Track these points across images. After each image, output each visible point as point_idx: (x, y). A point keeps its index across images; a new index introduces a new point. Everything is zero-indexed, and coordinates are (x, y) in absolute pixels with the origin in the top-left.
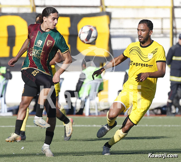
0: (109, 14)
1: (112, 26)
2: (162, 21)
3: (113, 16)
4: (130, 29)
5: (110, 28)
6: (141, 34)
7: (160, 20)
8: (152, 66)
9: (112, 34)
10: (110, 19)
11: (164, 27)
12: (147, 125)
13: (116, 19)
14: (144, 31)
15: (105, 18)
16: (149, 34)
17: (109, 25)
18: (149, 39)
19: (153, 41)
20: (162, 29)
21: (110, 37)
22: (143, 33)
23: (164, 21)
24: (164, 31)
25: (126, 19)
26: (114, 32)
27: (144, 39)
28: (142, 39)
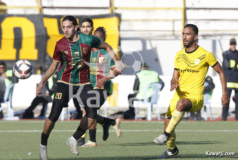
0: (119, 16)
1: (122, 28)
2: (173, 23)
3: (123, 18)
4: (141, 31)
5: (119, 30)
6: (185, 37)
7: (172, 22)
8: (199, 71)
9: (122, 36)
10: (120, 20)
11: (176, 29)
12: (158, 130)
13: (125, 20)
14: (189, 35)
15: (115, 20)
16: (194, 38)
17: (119, 27)
18: (194, 44)
19: (198, 46)
20: (174, 31)
21: (120, 39)
22: (188, 37)
23: (176, 22)
24: (176, 33)
25: (136, 20)
26: (124, 35)
27: (189, 43)
28: (187, 43)
